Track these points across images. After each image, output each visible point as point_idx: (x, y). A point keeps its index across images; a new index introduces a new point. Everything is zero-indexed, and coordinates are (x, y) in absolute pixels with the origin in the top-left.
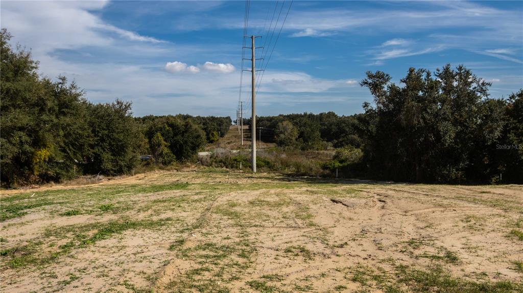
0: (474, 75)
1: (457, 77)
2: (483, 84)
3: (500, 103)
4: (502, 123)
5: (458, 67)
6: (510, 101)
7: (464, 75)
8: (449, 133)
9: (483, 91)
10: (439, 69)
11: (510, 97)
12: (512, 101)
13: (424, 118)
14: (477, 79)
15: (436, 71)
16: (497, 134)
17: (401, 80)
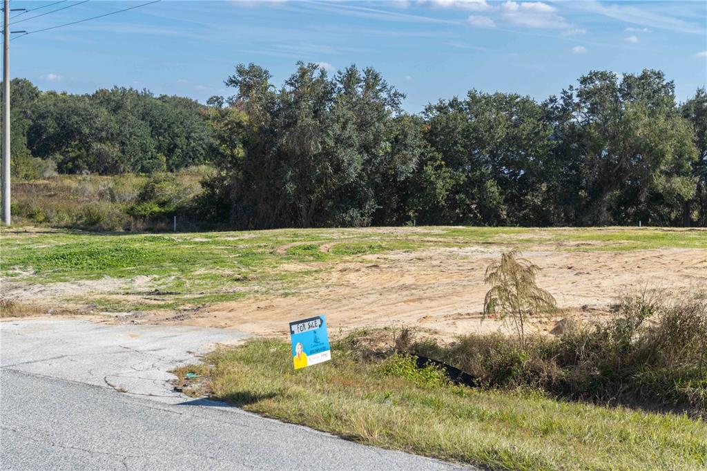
0: (385, 81)
1: (363, 83)
2: (395, 95)
3: (415, 121)
4: (417, 151)
5: (366, 70)
6: (426, 115)
7: (373, 80)
8: (354, 162)
9: (395, 105)
10: (342, 71)
11: (426, 110)
12: (428, 115)
13: (323, 143)
14: (388, 87)
15: (337, 74)
16: (412, 165)
17: (286, 82)
